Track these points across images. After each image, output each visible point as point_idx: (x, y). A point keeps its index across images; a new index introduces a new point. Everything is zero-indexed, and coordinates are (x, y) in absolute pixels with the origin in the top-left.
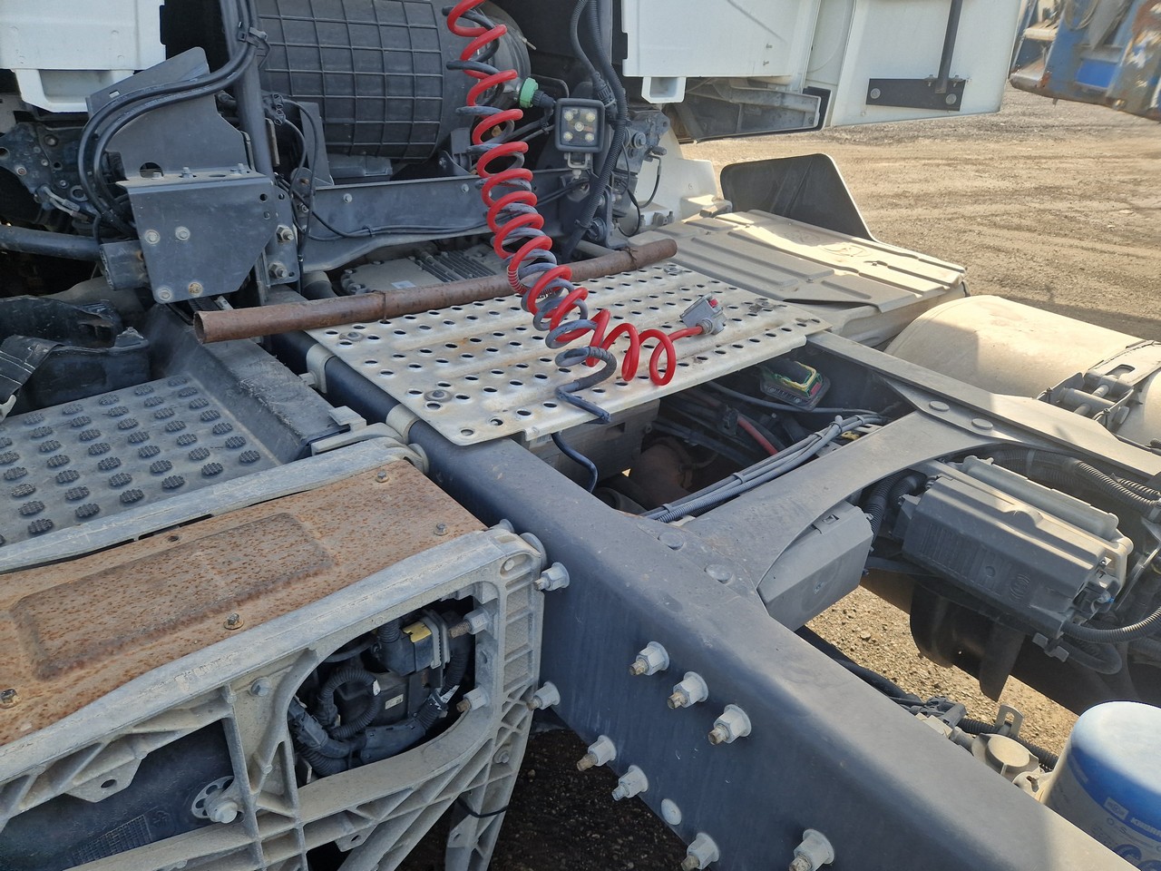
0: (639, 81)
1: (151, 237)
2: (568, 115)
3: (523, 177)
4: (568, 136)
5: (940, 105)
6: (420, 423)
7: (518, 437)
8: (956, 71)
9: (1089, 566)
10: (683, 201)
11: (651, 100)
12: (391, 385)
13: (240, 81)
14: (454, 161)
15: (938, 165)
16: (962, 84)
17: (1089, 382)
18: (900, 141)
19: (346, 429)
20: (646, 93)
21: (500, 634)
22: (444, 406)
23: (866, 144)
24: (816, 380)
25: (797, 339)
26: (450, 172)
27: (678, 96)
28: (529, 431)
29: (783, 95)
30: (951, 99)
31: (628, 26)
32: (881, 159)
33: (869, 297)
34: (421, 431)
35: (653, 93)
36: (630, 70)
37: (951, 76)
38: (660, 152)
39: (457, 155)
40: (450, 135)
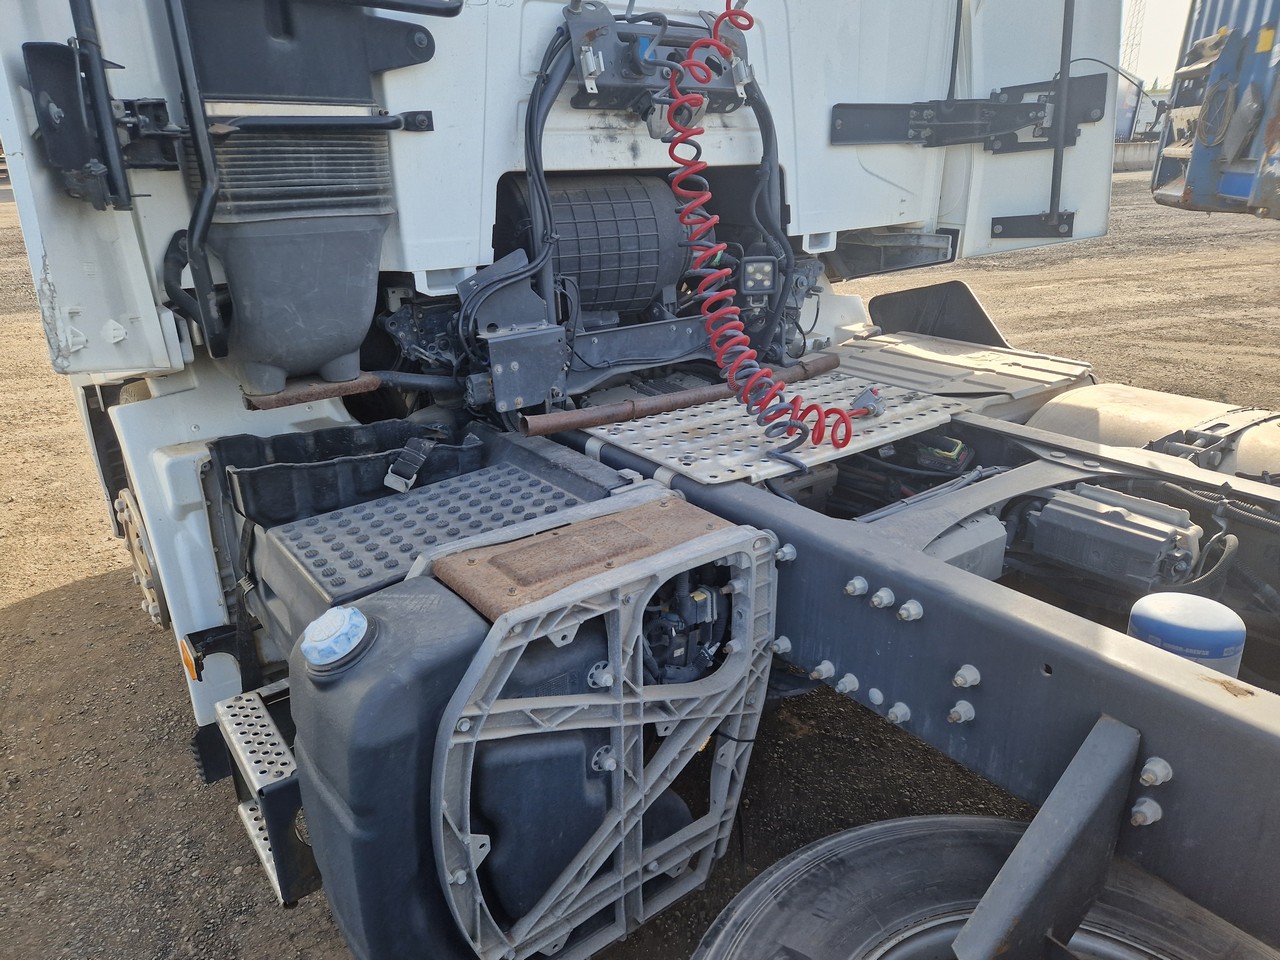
0: (800, 238)
1: (498, 369)
2: (750, 269)
3: (734, 313)
4: (750, 284)
5: (1057, 234)
6: (680, 475)
7: (747, 480)
8: (1065, 206)
9: (1163, 540)
10: (837, 329)
11: (810, 251)
12: (653, 454)
13: (541, 271)
14: (665, 309)
15: (1096, 284)
16: (1071, 216)
17: (1190, 437)
18: (1052, 263)
19: (630, 482)
20: (806, 247)
21: (751, 595)
22: (693, 465)
23: (1017, 268)
24: (962, 449)
25: (944, 417)
26: (661, 317)
27: (831, 246)
28: (753, 476)
29: (919, 236)
30: (1064, 228)
31: (790, 200)
32: (1033, 283)
33: (1004, 388)
34: (679, 482)
35: (811, 245)
36: (793, 230)
37: (1061, 210)
38: (819, 290)
39: (667, 305)
40: (662, 291)
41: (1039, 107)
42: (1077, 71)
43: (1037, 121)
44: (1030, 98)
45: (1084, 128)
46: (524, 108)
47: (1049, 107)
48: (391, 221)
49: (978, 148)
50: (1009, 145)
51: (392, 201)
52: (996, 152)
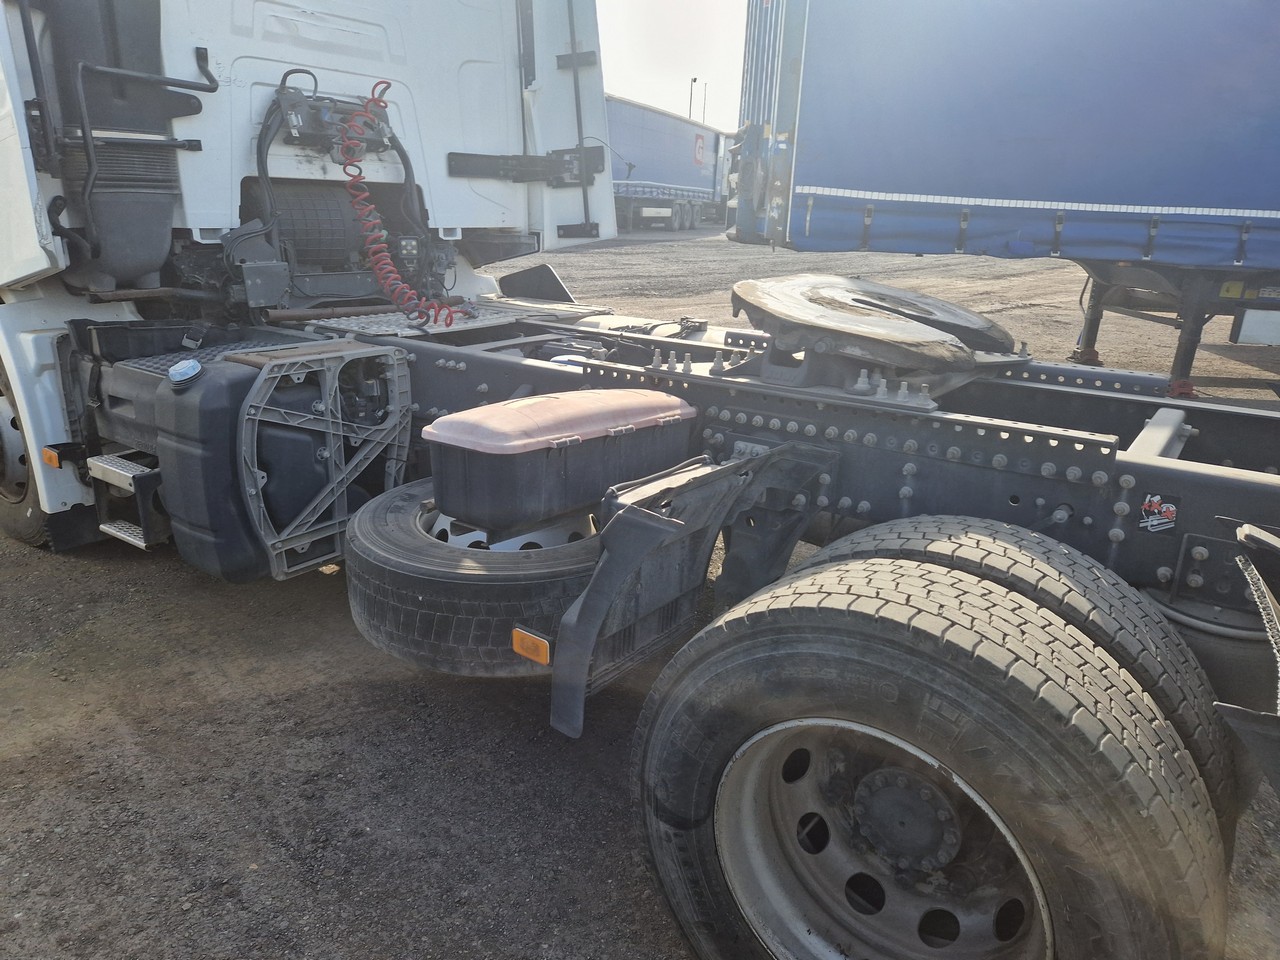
0: (437, 230)
1: (249, 282)
4: (405, 252)
5: (590, 235)
6: (360, 334)
7: (396, 335)
8: (593, 220)
11: (446, 239)
12: (348, 328)
13: (270, 231)
14: (352, 266)
16: (597, 225)
20: (441, 235)
22: (368, 330)
25: (512, 320)
26: (350, 269)
27: (459, 236)
28: (399, 334)
29: (519, 237)
31: (428, 206)
35: (445, 235)
36: (431, 225)
37: (591, 222)
38: (454, 264)
39: (353, 263)
40: (349, 255)
41: (570, 162)
42: (588, 143)
43: (570, 171)
44: (567, 157)
45: (596, 175)
46: (255, 142)
47: (576, 163)
48: (178, 198)
49: (544, 184)
50: (559, 184)
51: (178, 187)
52: (554, 188)
